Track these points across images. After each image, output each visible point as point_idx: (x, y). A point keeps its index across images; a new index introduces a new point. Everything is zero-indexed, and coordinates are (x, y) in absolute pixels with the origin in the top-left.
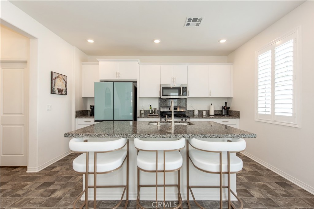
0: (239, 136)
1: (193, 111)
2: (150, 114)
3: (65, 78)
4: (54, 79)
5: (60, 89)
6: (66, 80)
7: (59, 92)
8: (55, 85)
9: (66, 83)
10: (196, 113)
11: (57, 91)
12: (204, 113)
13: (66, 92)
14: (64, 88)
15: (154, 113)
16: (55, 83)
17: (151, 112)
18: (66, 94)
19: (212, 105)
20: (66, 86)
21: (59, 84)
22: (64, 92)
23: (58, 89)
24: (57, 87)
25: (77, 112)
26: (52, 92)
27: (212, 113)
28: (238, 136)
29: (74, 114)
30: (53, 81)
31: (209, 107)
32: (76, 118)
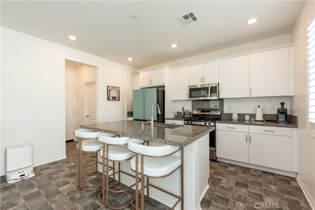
0: (167, 142)
1: (231, 115)
2: (182, 116)
3: (118, 89)
4: (109, 91)
5: (114, 97)
6: (119, 90)
7: (113, 99)
8: (110, 94)
9: (119, 92)
10: (235, 117)
11: (111, 98)
12: (247, 118)
13: (119, 98)
14: (117, 96)
15: (186, 115)
16: (110, 93)
17: (183, 114)
18: (119, 100)
19: (259, 107)
20: (119, 94)
21: (113, 94)
22: (117, 99)
23: (112, 97)
24: (111, 95)
25: (128, 112)
26: (108, 99)
27: (259, 117)
28: (165, 142)
29: (126, 114)
30: (108, 92)
31: (256, 110)
32: (127, 117)
